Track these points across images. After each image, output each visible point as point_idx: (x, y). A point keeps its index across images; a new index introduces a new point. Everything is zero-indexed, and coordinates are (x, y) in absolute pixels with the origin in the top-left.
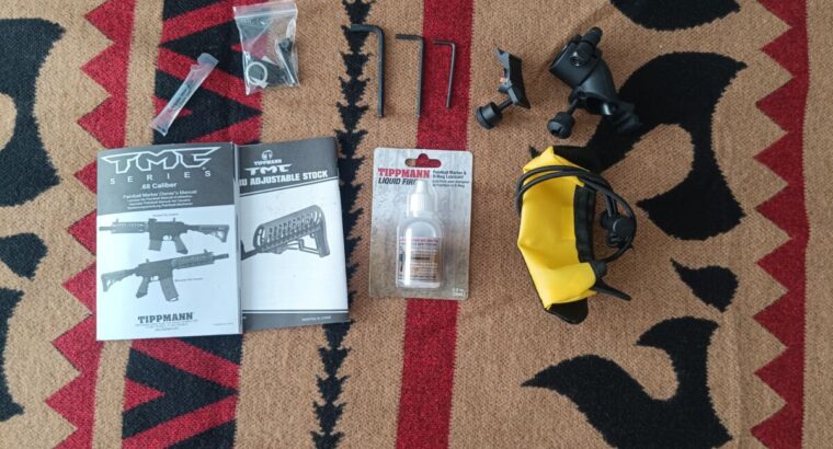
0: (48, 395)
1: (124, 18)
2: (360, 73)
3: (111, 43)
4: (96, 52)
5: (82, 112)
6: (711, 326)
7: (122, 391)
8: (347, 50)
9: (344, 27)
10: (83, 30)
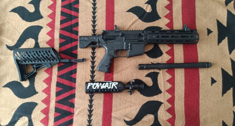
0: (43, 90)
1: (53, 25)
2: (95, 32)
3: (51, 29)
4: (49, 31)
5: (47, 41)
6: (158, 73)
7: (55, 89)
8: (92, 29)
9: (92, 25)
10: (46, 27)
